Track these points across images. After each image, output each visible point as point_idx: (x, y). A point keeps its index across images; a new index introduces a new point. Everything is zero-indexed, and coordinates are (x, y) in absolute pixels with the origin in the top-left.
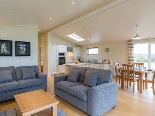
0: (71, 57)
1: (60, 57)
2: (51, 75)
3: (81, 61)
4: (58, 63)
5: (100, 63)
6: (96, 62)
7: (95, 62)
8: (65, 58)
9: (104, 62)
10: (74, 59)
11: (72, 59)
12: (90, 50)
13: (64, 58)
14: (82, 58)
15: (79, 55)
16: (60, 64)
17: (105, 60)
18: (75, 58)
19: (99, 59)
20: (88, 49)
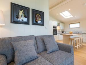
1: (54, 30)
3: (64, 32)
12: (71, 25)
13: (56, 30)
16: (54, 35)
18: (60, 31)
20: (69, 24)
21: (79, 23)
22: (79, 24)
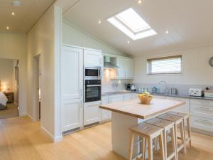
0: (112, 80)
1: (86, 81)
2: (64, 133)
3: (133, 88)
4: (82, 98)
5: (195, 97)
6: (176, 93)
7: (174, 92)
8: (100, 84)
9: (206, 94)
10: (117, 85)
11: (113, 84)
12: (154, 63)
13: (98, 82)
14: (133, 82)
15: (128, 76)
16: (88, 100)
17: (207, 89)
18: (120, 82)
19: (191, 86)
20: (150, 60)
21: (180, 56)
22: (179, 60)
